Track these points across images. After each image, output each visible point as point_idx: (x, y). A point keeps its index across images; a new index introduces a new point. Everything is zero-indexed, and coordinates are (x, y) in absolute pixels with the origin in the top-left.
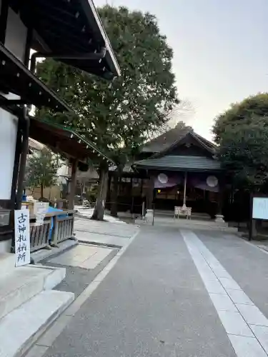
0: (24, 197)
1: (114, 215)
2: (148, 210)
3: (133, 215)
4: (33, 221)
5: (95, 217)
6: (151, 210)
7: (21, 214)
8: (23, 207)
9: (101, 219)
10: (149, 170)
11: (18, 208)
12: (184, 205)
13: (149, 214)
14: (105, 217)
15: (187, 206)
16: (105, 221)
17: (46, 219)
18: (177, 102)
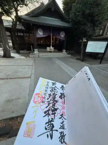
1: (18, 52)
2: (35, 50)
3: (28, 52)
6: (37, 50)
9: (10, 57)
10: (32, 24)
12: (51, 46)
13: (36, 51)
15: (52, 47)
16: (13, 57)
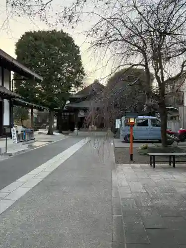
0: (14, 125)
4: (17, 132)
5: (48, 134)
7: (13, 129)
8: (14, 128)
11: (12, 127)
14: (54, 133)
16: (54, 135)
17: (22, 132)
18: (84, 75)
